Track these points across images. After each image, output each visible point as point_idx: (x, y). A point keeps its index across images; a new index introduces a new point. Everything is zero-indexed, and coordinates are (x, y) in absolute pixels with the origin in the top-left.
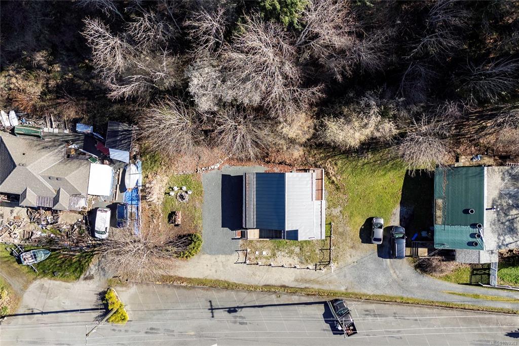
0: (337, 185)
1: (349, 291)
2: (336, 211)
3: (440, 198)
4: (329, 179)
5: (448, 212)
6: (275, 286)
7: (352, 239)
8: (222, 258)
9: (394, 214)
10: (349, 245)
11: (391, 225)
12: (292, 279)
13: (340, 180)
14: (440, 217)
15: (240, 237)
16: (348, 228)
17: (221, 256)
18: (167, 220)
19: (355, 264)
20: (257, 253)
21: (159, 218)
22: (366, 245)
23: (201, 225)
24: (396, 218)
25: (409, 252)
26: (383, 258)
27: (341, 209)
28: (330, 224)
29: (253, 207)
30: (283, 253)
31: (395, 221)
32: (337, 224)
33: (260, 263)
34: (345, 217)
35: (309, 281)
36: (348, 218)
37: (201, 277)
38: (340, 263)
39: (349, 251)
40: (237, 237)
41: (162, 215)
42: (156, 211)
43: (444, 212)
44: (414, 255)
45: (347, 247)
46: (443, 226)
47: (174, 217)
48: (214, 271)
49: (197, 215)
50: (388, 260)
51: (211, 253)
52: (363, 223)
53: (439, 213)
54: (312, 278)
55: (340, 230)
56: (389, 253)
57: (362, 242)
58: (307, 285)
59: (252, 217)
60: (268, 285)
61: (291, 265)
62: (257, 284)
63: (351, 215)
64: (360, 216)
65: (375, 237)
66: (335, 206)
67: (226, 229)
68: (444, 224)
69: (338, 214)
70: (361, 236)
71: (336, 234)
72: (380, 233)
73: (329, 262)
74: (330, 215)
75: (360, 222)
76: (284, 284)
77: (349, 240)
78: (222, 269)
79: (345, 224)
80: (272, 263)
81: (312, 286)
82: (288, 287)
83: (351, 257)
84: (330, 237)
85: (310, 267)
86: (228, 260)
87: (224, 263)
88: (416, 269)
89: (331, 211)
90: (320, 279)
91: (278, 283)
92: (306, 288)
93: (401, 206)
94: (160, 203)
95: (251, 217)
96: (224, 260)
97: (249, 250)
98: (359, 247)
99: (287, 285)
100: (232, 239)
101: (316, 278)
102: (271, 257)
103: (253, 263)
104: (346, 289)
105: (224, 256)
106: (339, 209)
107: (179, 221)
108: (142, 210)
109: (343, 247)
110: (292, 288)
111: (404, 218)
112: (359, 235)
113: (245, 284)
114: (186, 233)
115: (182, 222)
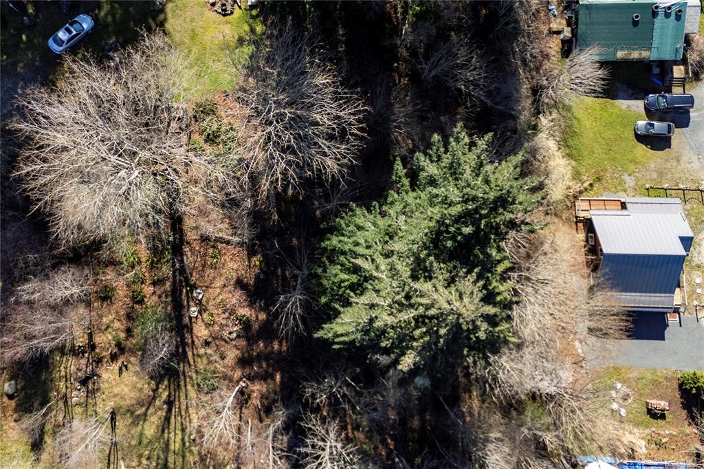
0: (594, 180)
2: (630, 181)
3: (615, 54)
4: (586, 189)
5: (636, 44)
7: (667, 161)
9: (629, 107)
10: (675, 164)
11: (643, 110)
13: (588, 177)
14: (640, 54)
15: (677, 315)
16: (652, 165)
18: (659, 421)
19: (701, 157)
20: (699, 291)
21: (659, 434)
22: (674, 142)
23: (665, 371)
24: (633, 105)
25: (678, 88)
26: (689, 122)
27: (626, 175)
28: (648, 189)
30: (696, 254)
31: (638, 105)
32: (647, 180)
34: (636, 170)
36: (638, 166)
39: (683, 165)
40: (678, 319)
41: (654, 429)
42: (649, 437)
43: (634, 49)
44: (683, 82)
45: (679, 167)
46: (652, 49)
47: (656, 411)
49: (649, 376)
50: (691, 114)
52: (644, 147)
53: (635, 55)
55: (655, 176)
56: (682, 113)
57: (669, 147)
59: (657, 299)
63: (634, 161)
64: (635, 150)
65: (666, 133)
66: (622, 183)
67: (667, 333)
68: (650, 49)
69: (633, 179)
70: (662, 149)
71: (661, 182)
72: (659, 126)
74: (635, 189)
75: (642, 150)
77: (669, 165)
79: (647, 170)
83: (692, 162)
84: (666, 189)
89: (629, 187)
93: (617, 99)
94: (636, 430)
95: (658, 301)
97: (696, 303)
98: (678, 152)
100: (681, 326)
106: (626, 177)
107: (663, 404)
108: (650, 458)
109: (679, 173)
111: (633, 94)
112: (660, 152)
114: (677, 394)
115: (662, 399)
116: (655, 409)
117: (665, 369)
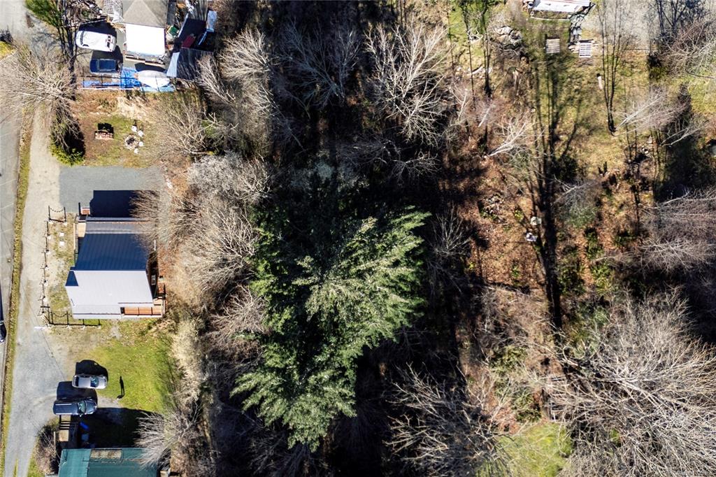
0: (147, 333)
1: (17, 348)
2: (115, 332)
3: (123, 455)
4: (154, 324)
5: (103, 464)
6: (21, 257)
7: (81, 351)
8: (56, 190)
9: (112, 402)
10: (74, 348)
11: (99, 398)
12: (31, 278)
13: (152, 336)
14: (99, 455)
15: (82, 213)
16: (94, 346)
17: (59, 189)
18: (103, 122)
19: (50, 355)
20: (62, 235)
21: (105, 111)
22: (74, 367)
23: (96, 164)
24: (107, 403)
25: (66, 420)
26: (58, 387)
27: (118, 338)
28: (100, 324)
29: (112, 229)
30: (62, 266)
31: (103, 402)
32: (100, 333)
33: (49, 238)
34: (108, 342)
35: (28, 299)
36: (107, 346)
37: (31, 164)
38: (50, 336)
39: (67, 348)
40: (82, 209)
41: (109, 115)
42: (113, 109)
43: (105, 459)
44: (61, 426)
45: (71, 345)
46: (88, 460)
47: (105, 131)
48: (40, 180)
49: (110, 160)
50: (55, 394)
51: (62, 177)
52: (100, 364)
53: (104, 454)
54: (31, 303)
55: (92, 337)
56: (64, 396)
57: (78, 364)
58: (23, 296)
59: (99, 229)
60: (22, 248)
61: (48, 276)
62: (24, 234)
63: (110, 350)
64: (109, 360)
65: (80, 378)
66: (122, 330)
67: (91, 196)
68: (91, 460)
69: (112, 334)
70: (84, 361)
71: (88, 331)
72: (86, 384)
73: (53, 324)
74: (110, 324)
75: (102, 361)
76: (24, 268)
77: (80, 347)
78: (42, 190)
79: (99, 343)
80: (49, 253)
81: (22, 302)
82: (20, 273)
83: (59, 350)
84: (84, 324)
85: (46, 300)
86: (53, 198)
87: (49, 193)
88: (44, 427)
89: (115, 326)
90: (30, 312)
91: (24, 261)
92: (20, 294)
93: (122, 409)
94: (124, 114)
95: (99, 227)
96: (53, 193)
97: (66, 224)
98: (71, 359)
99: (23, 271)
100: (79, 204)
101: (32, 307)
102: (57, 251)
103: (50, 229)
104: (19, 344)
105: (58, 193)
106: (118, 335)
107: (99, 137)
108: (114, 91)
109: (71, 339)
110: (19, 277)
111: (107, 413)
112: (87, 359)
113: (24, 219)
114: (87, 146)
115: (100, 140)
116: (107, 133)
117: (95, 166)
